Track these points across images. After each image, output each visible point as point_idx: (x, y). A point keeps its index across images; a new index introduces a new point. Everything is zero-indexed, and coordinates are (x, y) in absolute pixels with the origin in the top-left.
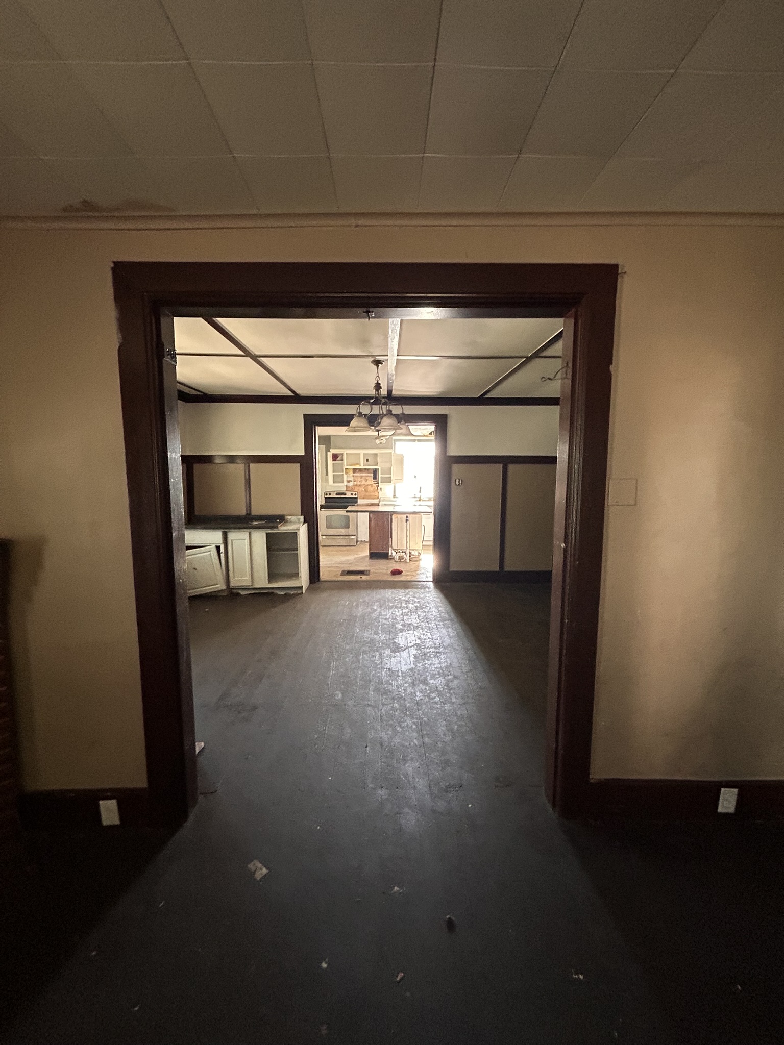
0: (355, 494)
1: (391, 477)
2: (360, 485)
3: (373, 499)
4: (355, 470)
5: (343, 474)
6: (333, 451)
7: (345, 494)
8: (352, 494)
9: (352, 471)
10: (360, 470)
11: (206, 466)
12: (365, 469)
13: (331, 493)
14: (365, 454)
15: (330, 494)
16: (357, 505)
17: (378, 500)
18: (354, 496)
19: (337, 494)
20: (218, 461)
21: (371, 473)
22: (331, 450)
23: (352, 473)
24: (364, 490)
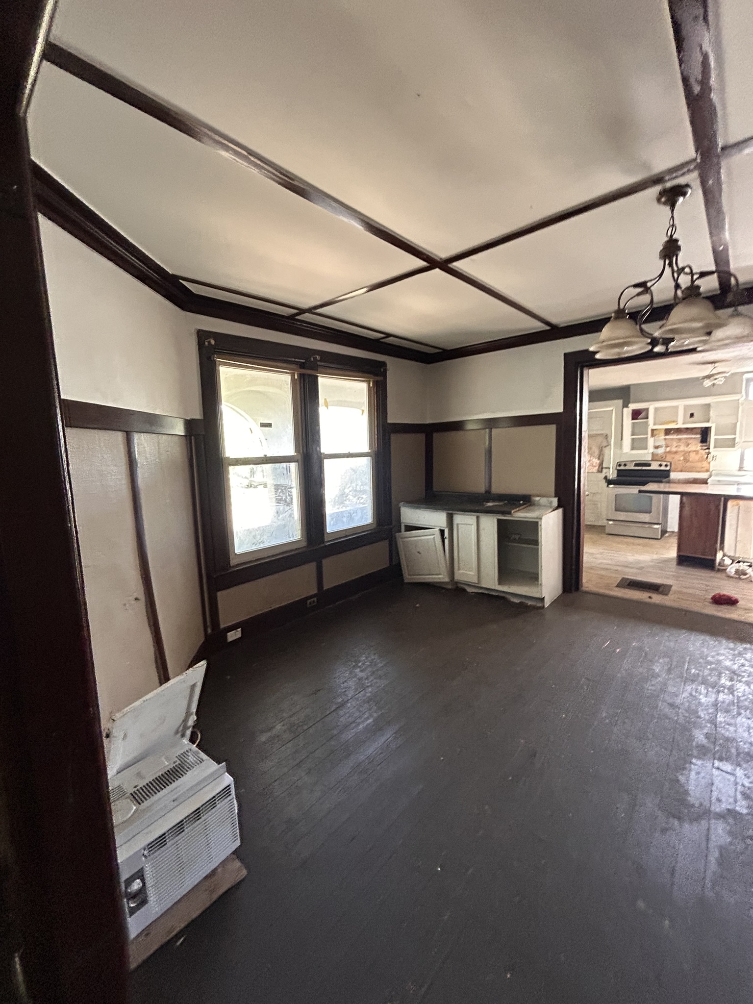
0: (666, 466)
1: (734, 439)
2: (676, 452)
3: (699, 472)
4: (668, 432)
5: (647, 438)
6: (633, 406)
7: (649, 465)
8: (660, 465)
9: (663, 433)
10: (678, 431)
11: (453, 434)
12: (687, 429)
13: (627, 463)
14: (686, 407)
15: (625, 465)
16: (669, 482)
17: (708, 473)
18: (663, 468)
19: (636, 465)
20: (470, 427)
21: (696, 434)
22: (629, 405)
23: (663, 435)
24: (682, 458)
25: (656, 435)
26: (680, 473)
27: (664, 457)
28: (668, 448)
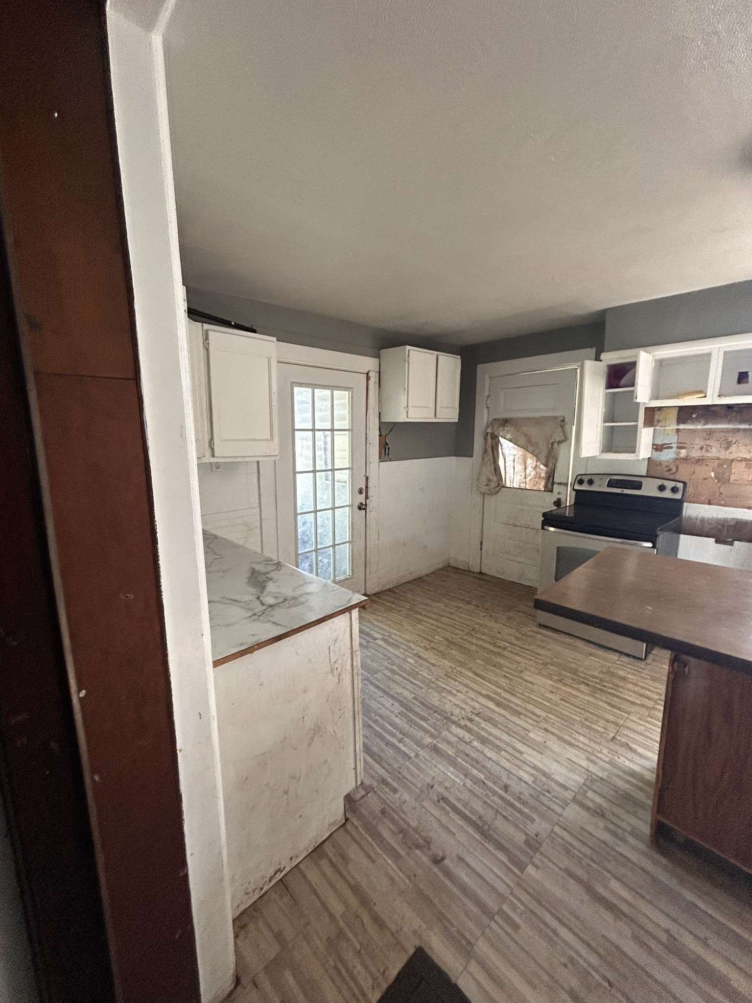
0: (674, 490)
2: (699, 461)
4: (685, 414)
6: (610, 357)
7: (638, 486)
8: (662, 488)
9: (675, 413)
10: (708, 412)
12: (729, 407)
14: (730, 357)
15: (591, 482)
19: (610, 485)
22: (603, 356)
23: (674, 420)
24: (713, 474)
25: (659, 421)
26: (707, 506)
27: (674, 469)
28: (683, 452)
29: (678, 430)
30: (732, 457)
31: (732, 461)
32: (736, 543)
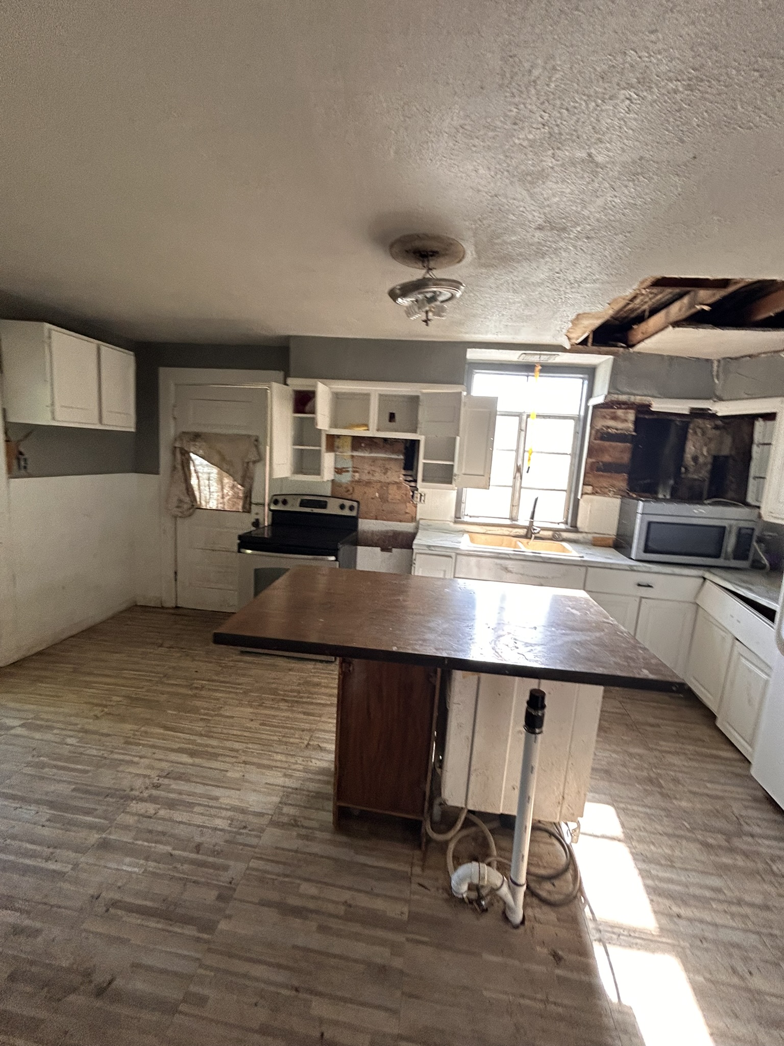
0: (352, 508)
1: (452, 467)
2: (368, 483)
3: (401, 521)
4: (358, 443)
5: (319, 451)
6: (296, 384)
7: (325, 505)
8: (342, 507)
9: (349, 441)
10: (371, 443)
12: (385, 440)
13: (287, 498)
14: (383, 398)
15: (285, 502)
17: (413, 524)
18: (346, 512)
19: (303, 503)
21: (398, 451)
22: (290, 381)
23: (349, 448)
24: (377, 495)
25: (338, 447)
26: (374, 521)
27: (351, 491)
28: (357, 475)
29: (353, 457)
30: (388, 481)
31: (389, 484)
32: (394, 550)
